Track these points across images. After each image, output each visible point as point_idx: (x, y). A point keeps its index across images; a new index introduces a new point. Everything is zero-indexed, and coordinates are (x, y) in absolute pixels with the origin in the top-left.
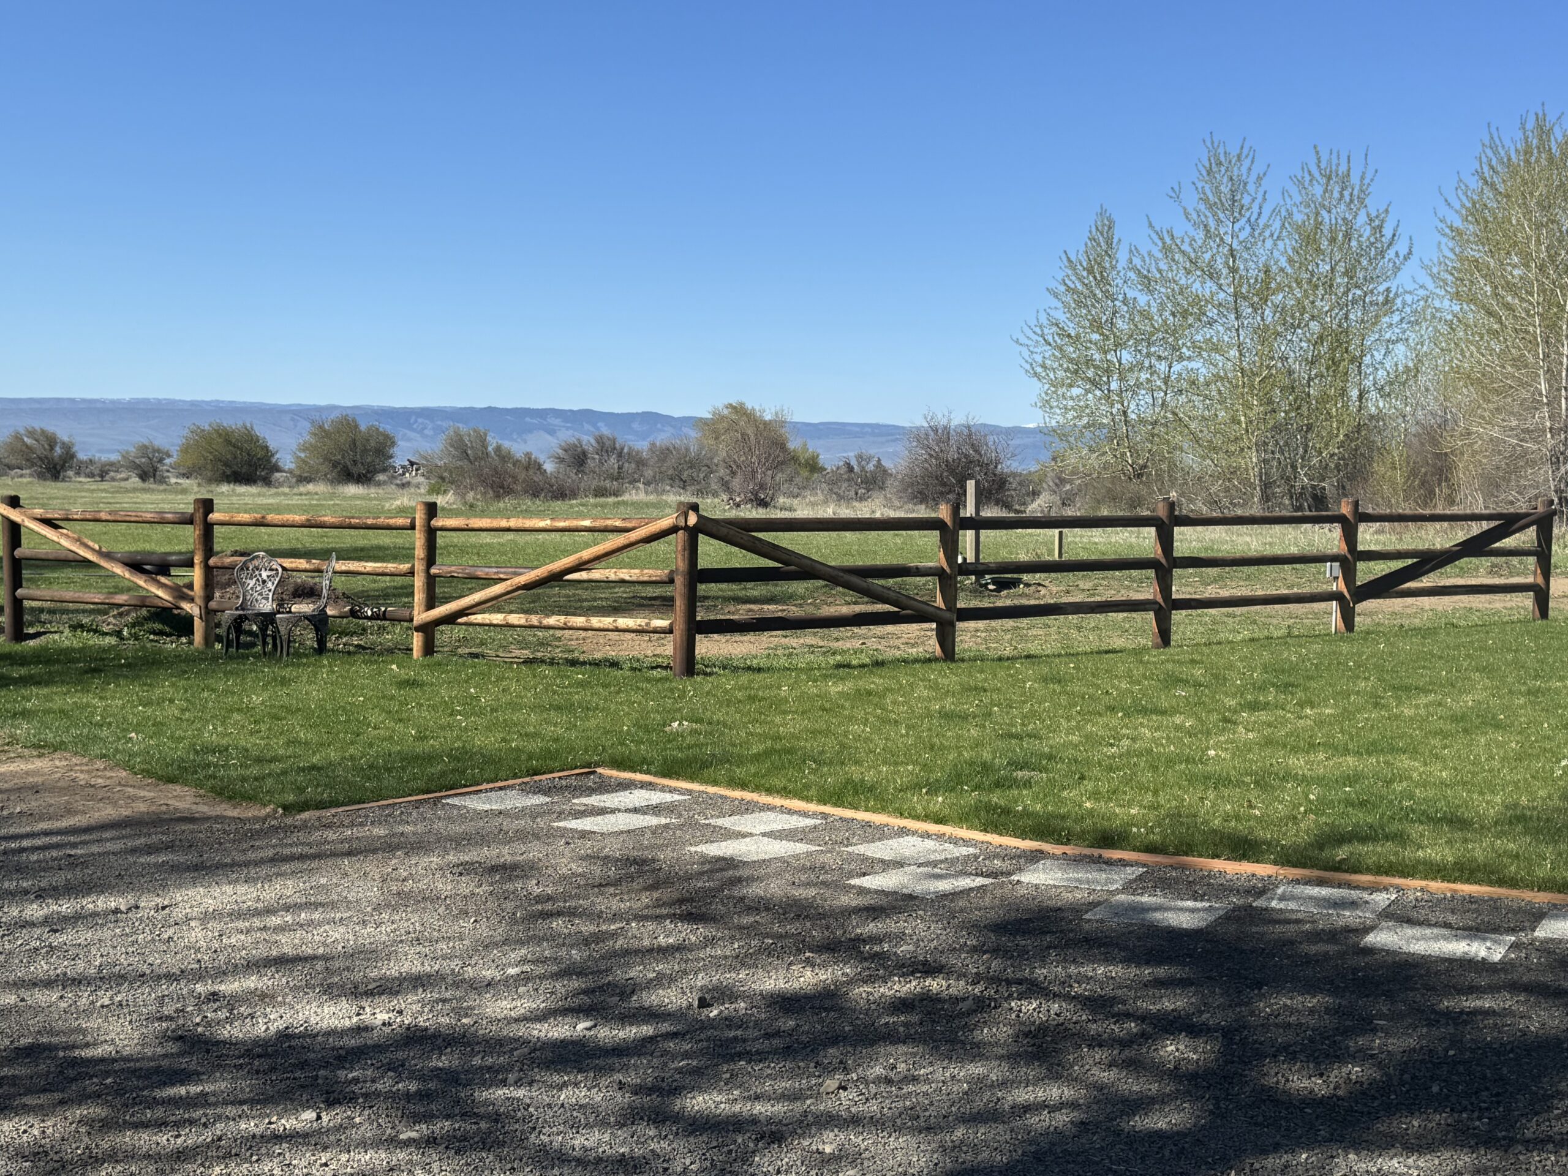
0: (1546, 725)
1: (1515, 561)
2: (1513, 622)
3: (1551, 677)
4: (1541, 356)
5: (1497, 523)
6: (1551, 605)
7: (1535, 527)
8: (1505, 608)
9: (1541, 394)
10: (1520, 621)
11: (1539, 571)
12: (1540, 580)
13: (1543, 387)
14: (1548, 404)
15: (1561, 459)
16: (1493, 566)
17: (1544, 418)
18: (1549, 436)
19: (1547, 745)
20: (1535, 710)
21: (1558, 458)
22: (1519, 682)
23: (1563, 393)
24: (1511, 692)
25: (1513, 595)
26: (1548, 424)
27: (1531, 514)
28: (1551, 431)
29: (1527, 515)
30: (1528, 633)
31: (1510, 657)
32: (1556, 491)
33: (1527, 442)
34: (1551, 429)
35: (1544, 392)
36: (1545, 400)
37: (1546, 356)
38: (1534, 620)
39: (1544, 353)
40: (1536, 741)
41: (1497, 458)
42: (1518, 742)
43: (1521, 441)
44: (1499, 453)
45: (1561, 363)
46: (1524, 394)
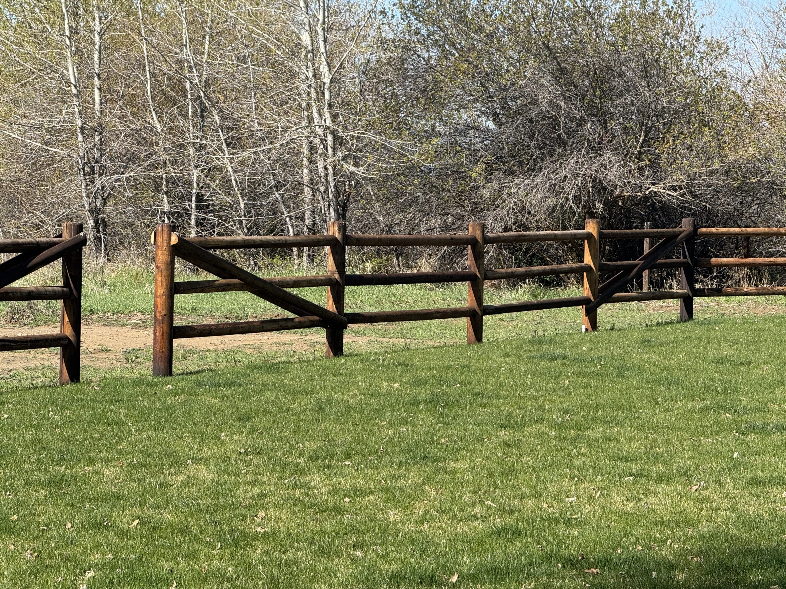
0: (69, 525)
1: (41, 304)
2: (35, 388)
3: (79, 460)
4: (67, 33)
5: (14, 255)
6: (82, 363)
7: (60, 260)
8: (28, 369)
9: (68, 83)
10: (44, 386)
11: (67, 319)
12: (68, 331)
13: (71, 74)
14: (77, 96)
15: (96, 168)
16: (14, 312)
17: (73, 114)
18: (80, 138)
19: (69, 551)
20: (57, 505)
21: (92, 168)
22: (39, 470)
23: (96, 81)
24: (27, 483)
25: (39, 350)
26: (79, 123)
27: (55, 244)
28: (82, 132)
29: (51, 245)
30: (54, 401)
31: (28, 436)
32: (91, 211)
33: (53, 146)
34: (82, 129)
35: (72, 81)
36: (74, 91)
37: (74, 31)
38: (62, 384)
39: (70, 27)
40: (57, 547)
41: (17, 167)
42: (34, 550)
43: (46, 144)
44: (19, 160)
45: (93, 43)
46: (47, 81)
